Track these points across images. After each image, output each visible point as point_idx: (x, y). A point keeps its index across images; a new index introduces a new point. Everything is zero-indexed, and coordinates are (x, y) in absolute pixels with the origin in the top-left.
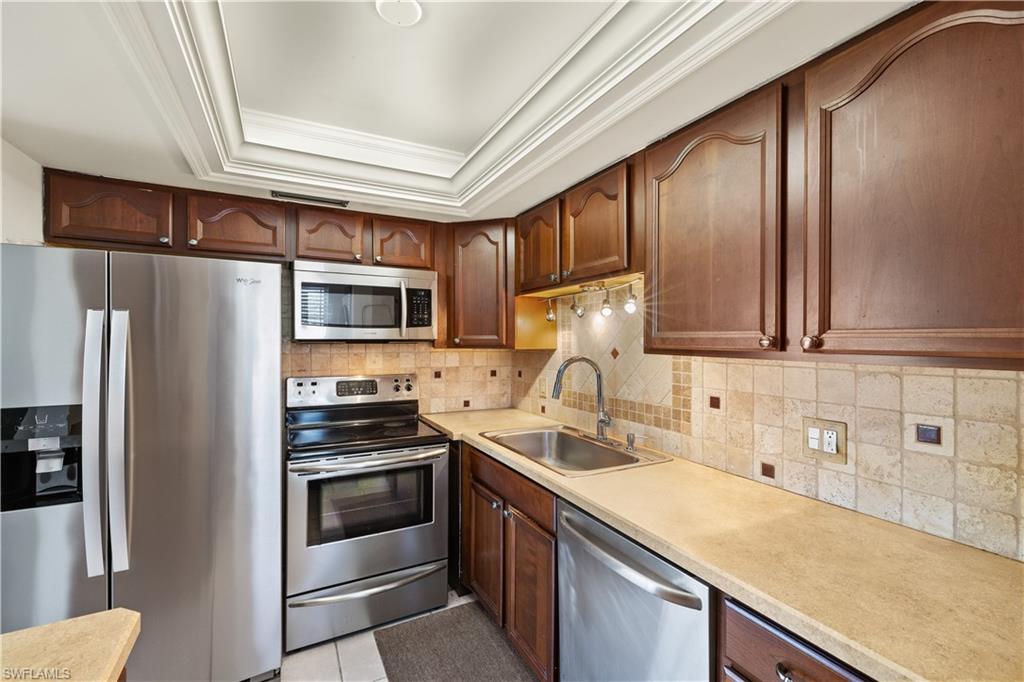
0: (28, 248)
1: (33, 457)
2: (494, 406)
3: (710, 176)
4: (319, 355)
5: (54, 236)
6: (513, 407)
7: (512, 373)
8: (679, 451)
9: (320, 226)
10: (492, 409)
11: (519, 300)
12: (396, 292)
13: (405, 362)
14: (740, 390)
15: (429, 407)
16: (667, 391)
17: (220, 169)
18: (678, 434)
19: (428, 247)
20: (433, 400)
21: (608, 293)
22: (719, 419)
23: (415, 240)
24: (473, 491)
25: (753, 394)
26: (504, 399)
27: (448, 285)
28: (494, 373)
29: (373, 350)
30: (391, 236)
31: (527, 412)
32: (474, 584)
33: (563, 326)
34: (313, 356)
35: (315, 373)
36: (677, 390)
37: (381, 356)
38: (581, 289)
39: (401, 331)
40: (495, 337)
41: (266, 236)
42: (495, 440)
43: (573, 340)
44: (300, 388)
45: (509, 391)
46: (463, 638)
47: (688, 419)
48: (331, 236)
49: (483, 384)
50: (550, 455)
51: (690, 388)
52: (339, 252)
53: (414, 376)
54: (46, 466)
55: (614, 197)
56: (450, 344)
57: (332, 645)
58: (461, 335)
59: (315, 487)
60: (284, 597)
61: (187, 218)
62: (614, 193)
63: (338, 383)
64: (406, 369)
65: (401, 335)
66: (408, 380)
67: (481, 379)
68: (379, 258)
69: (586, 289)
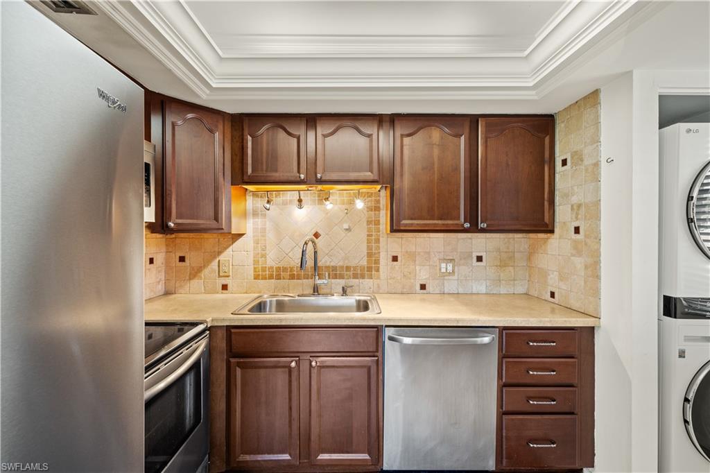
2: (152, 295)
6: (168, 293)
7: (166, 259)
14: (409, 250)
16: (363, 256)
18: (371, 280)
22: (397, 267)
25: (415, 252)
28: (152, 260)
31: (198, 294)
36: (370, 255)
45: (163, 277)
47: (378, 270)
51: (379, 253)
55: (369, 135)
58: (174, 218)
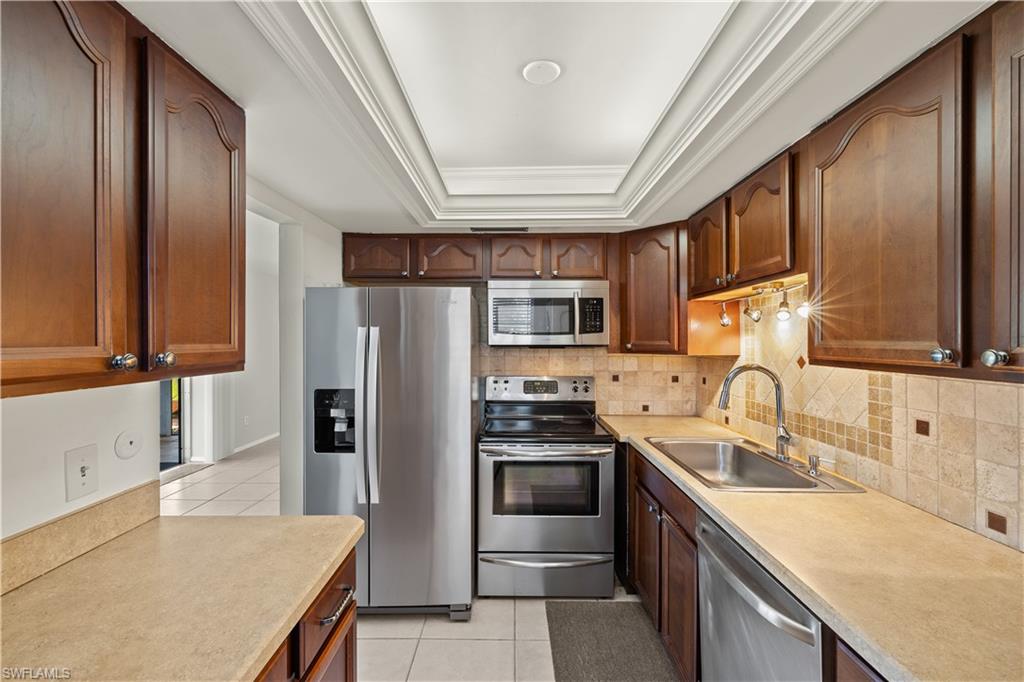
0: (333, 290)
1: (333, 421)
2: (676, 412)
3: (879, 157)
4: (511, 358)
5: (349, 277)
6: (697, 415)
7: (697, 378)
8: (877, 482)
9: (507, 250)
10: (673, 416)
11: (692, 305)
12: (571, 301)
13: (584, 366)
14: (956, 414)
15: (608, 408)
16: (861, 409)
17: (432, 218)
18: (877, 463)
19: (601, 257)
20: (610, 402)
21: (785, 294)
22: (927, 449)
23: (590, 254)
24: (637, 494)
25: (975, 420)
26: (688, 407)
27: (622, 292)
28: (675, 379)
29: (556, 354)
30: (567, 251)
31: (711, 422)
32: (638, 583)
33: (747, 330)
34: (507, 358)
35: (507, 373)
36: (873, 409)
37: (562, 359)
38: (754, 292)
39: (574, 338)
40: (667, 343)
41: (467, 263)
42: (659, 447)
43: (757, 346)
44: (496, 385)
45: (693, 397)
46: (622, 630)
47: (888, 445)
48: (516, 258)
49: (664, 390)
50: (724, 469)
51: (891, 407)
52: (524, 270)
53: (592, 378)
54: (340, 427)
55: (777, 192)
56: (624, 350)
57: (511, 602)
58: (632, 341)
59: (499, 467)
60: (475, 551)
61: (418, 255)
62: (776, 187)
63: (525, 382)
64: (585, 372)
65: (575, 341)
66: (586, 383)
67: (661, 384)
68: (555, 273)
69: (760, 290)
